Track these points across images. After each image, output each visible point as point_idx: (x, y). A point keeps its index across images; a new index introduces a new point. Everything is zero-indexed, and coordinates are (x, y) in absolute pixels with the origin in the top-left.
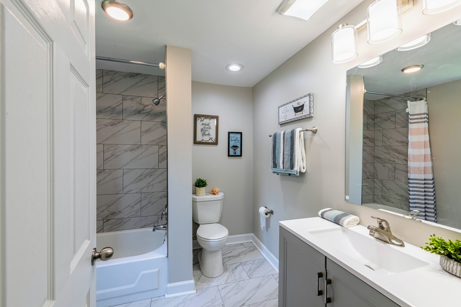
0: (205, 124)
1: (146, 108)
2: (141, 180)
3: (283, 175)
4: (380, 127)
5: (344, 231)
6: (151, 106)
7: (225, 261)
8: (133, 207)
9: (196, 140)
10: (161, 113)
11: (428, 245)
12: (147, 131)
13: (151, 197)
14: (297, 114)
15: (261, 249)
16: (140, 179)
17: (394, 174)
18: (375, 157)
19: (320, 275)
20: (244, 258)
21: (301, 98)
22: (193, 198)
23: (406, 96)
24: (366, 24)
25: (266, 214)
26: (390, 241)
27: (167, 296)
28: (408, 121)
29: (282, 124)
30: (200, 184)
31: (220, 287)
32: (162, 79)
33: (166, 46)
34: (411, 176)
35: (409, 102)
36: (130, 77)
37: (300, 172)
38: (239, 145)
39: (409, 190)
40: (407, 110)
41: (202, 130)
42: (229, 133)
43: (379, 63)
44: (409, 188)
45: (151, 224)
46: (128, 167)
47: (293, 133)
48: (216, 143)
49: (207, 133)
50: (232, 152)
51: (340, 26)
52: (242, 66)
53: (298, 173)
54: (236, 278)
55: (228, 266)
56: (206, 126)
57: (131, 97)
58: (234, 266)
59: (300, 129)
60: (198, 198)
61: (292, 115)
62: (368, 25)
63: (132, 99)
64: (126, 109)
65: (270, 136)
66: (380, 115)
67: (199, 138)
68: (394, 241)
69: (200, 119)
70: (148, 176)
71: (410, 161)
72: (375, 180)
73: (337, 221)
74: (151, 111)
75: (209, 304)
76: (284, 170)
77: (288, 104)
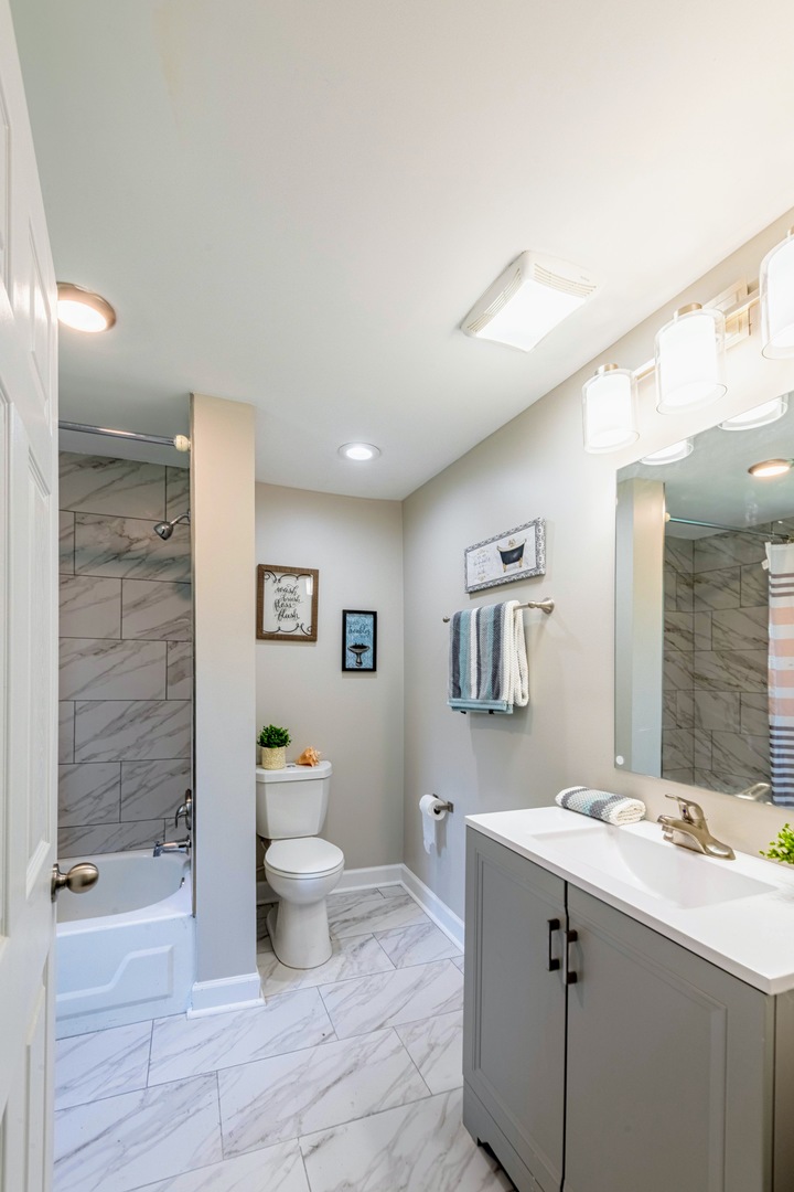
0: (285, 590)
1: (136, 546)
2: (121, 729)
3: (477, 713)
4: (706, 603)
5: (611, 834)
6: (147, 542)
7: (335, 931)
8: (99, 797)
9: (262, 630)
10: (173, 559)
11: (776, 847)
12: (136, 605)
13: (147, 772)
14: (508, 566)
15: (421, 899)
16: (117, 726)
17: (738, 717)
18: (695, 677)
19: (554, 925)
20: (381, 924)
21: (517, 530)
22: (257, 775)
23: (763, 532)
24: (653, 368)
25: (437, 812)
26: (705, 847)
27: (191, 1013)
28: (767, 589)
29: (474, 592)
30: (272, 738)
31: (324, 991)
32: (176, 475)
33: (192, 395)
34: (777, 720)
35: (768, 545)
36: (94, 467)
37: (515, 706)
38: (370, 644)
39: (772, 755)
40: (766, 565)
41: (277, 605)
42: (345, 613)
43: (685, 455)
44: (772, 750)
45: (147, 841)
46: (87, 695)
47: (498, 613)
48: (311, 638)
49: (289, 612)
50: (351, 662)
51: (601, 369)
52: (378, 450)
53: (511, 707)
54: (362, 968)
55: (342, 941)
56: (288, 596)
57: (98, 518)
58: (357, 942)
59: (515, 603)
60: (269, 774)
61: (497, 571)
62: (656, 370)
63: (99, 523)
64: (83, 549)
65: (446, 621)
66: (706, 575)
67: (270, 625)
68: (712, 849)
69: (272, 576)
70: (141, 719)
71: (772, 685)
72: (697, 732)
73: (596, 813)
74: (147, 554)
75: (299, 1027)
76: (479, 701)
77: (486, 543)
